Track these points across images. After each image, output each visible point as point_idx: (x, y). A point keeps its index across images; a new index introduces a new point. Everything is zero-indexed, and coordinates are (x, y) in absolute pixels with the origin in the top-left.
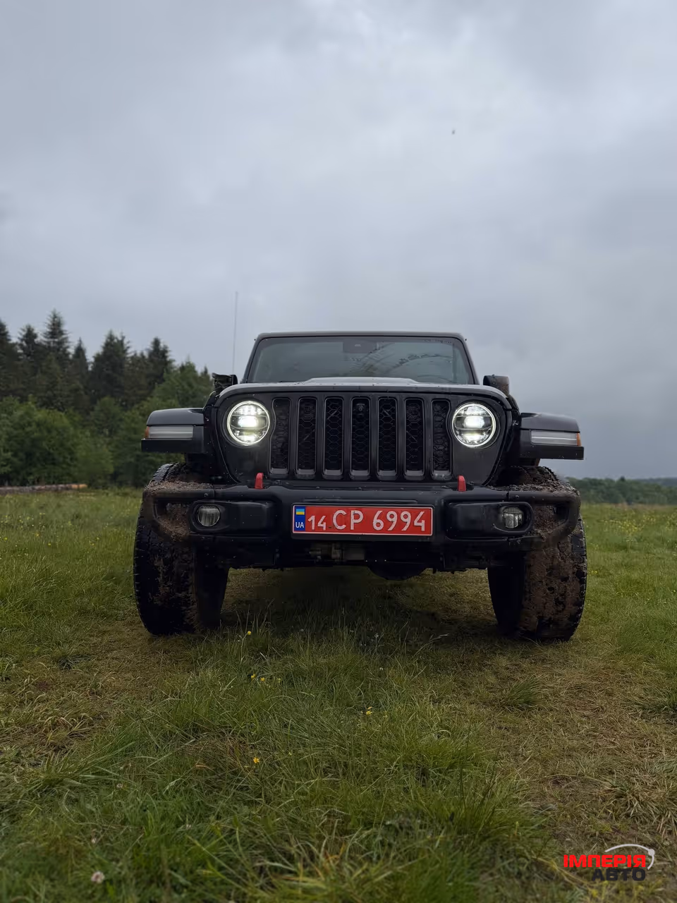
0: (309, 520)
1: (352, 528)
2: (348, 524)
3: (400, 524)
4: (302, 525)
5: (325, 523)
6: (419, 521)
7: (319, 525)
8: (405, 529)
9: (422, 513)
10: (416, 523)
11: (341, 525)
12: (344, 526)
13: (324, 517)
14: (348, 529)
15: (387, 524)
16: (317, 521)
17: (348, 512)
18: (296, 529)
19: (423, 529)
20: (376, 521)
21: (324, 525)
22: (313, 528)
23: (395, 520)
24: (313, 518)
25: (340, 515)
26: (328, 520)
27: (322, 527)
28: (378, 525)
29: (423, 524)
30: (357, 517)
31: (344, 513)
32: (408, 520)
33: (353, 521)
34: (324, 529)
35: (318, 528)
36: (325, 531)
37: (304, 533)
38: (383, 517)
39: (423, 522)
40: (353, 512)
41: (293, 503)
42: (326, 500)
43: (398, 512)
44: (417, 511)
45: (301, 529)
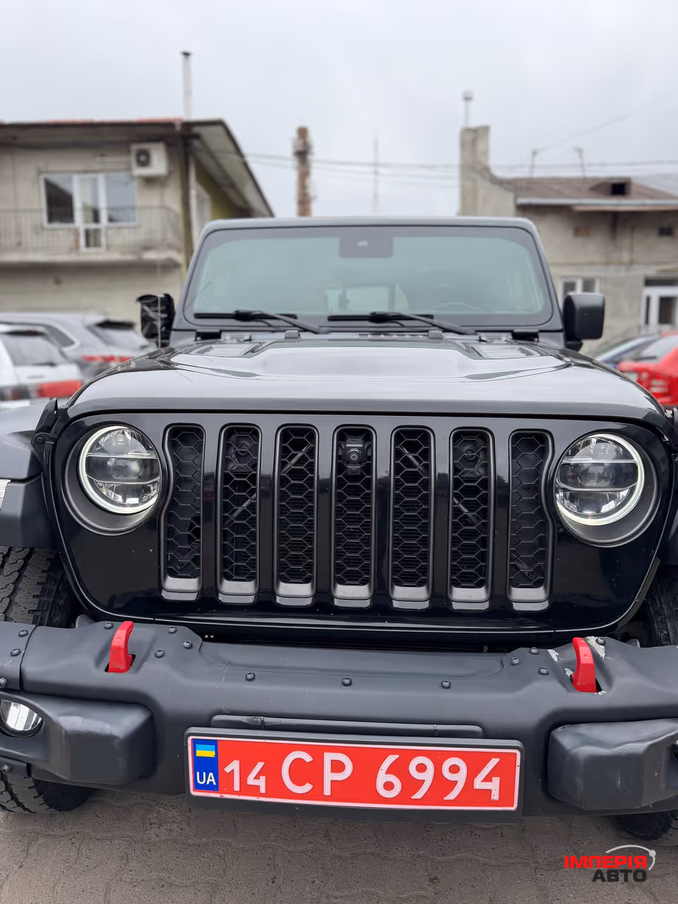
0: (228, 770)
1: (327, 791)
2: (318, 781)
3: (441, 785)
4: (211, 778)
5: (263, 779)
6: (488, 779)
7: (251, 780)
8: (452, 796)
9: (494, 762)
10: (479, 784)
11: (298, 782)
12: (307, 788)
13: (260, 765)
14: (317, 792)
15: (411, 785)
16: (244, 774)
17: (318, 754)
18: (198, 787)
19: (495, 796)
20: (382, 777)
21: (262, 783)
22: (237, 788)
23: (428, 777)
24: (234, 766)
25: (298, 762)
26: (272, 773)
27: (258, 787)
28: (389, 786)
29: (494, 786)
30: (337, 766)
31: (308, 758)
32: (461, 778)
33: (329, 776)
34: (263, 790)
35: (245, 788)
36: (263, 795)
37: (217, 795)
38: (399, 769)
39: (496, 780)
40: (328, 757)
41: (193, 730)
42: (267, 720)
43: (438, 760)
44: (486, 758)
45: (209, 787)
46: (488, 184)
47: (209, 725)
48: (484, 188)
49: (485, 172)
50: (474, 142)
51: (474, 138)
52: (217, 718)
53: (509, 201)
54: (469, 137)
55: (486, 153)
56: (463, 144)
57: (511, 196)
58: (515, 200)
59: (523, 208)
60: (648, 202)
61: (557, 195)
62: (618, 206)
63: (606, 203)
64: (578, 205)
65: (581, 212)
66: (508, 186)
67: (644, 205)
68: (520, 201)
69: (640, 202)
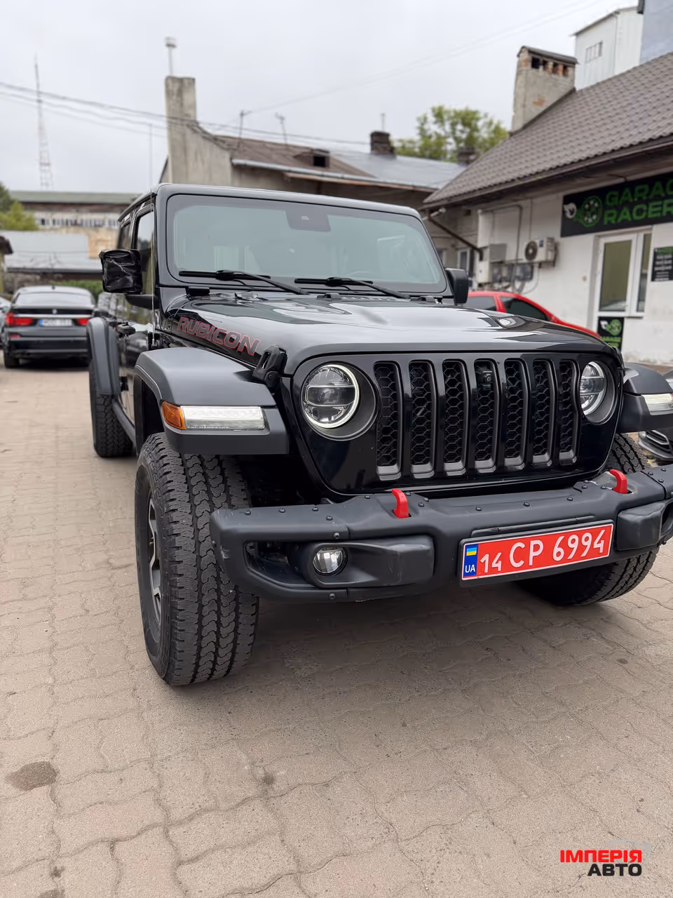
0: (482, 561)
1: (531, 563)
2: (527, 558)
3: (581, 548)
5: (500, 562)
6: (599, 542)
7: (494, 565)
8: (585, 554)
9: (603, 532)
10: (596, 545)
11: (517, 561)
12: (522, 563)
13: (499, 554)
14: (526, 565)
15: (568, 551)
16: (491, 561)
17: (527, 543)
18: (466, 575)
19: (601, 551)
20: (557, 549)
21: (499, 565)
22: (486, 571)
23: (575, 546)
24: (486, 558)
25: (518, 549)
26: (504, 559)
27: (497, 568)
28: (559, 554)
29: (601, 545)
30: (536, 548)
31: (522, 545)
32: (589, 543)
33: (532, 554)
34: (500, 569)
35: (492, 570)
36: (499, 572)
37: (476, 578)
38: (564, 545)
39: (603, 542)
40: (533, 543)
41: (464, 541)
42: (500, 528)
43: (580, 535)
44: (598, 531)
45: (472, 574)
46: (200, 140)
47: (470, 537)
48: (194, 142)
49: (194, 126)
50: (180, 93)
51: (179, 88)
52: (475, 532)
53: (224, 160)
54: (175, 87)
55: (194, 106)
56: (169, 93)
57: (227, 155)
58: (231, 159)
59: (239, 169)
60: (346, 176)
61: (270, 160)
62: (322, 176)
63: (315, 173)
64: (290, 171)
65: (293, 179)
66: (221, 144)
67: (343, 178)
68: (236, 161)
69: (339, 175)
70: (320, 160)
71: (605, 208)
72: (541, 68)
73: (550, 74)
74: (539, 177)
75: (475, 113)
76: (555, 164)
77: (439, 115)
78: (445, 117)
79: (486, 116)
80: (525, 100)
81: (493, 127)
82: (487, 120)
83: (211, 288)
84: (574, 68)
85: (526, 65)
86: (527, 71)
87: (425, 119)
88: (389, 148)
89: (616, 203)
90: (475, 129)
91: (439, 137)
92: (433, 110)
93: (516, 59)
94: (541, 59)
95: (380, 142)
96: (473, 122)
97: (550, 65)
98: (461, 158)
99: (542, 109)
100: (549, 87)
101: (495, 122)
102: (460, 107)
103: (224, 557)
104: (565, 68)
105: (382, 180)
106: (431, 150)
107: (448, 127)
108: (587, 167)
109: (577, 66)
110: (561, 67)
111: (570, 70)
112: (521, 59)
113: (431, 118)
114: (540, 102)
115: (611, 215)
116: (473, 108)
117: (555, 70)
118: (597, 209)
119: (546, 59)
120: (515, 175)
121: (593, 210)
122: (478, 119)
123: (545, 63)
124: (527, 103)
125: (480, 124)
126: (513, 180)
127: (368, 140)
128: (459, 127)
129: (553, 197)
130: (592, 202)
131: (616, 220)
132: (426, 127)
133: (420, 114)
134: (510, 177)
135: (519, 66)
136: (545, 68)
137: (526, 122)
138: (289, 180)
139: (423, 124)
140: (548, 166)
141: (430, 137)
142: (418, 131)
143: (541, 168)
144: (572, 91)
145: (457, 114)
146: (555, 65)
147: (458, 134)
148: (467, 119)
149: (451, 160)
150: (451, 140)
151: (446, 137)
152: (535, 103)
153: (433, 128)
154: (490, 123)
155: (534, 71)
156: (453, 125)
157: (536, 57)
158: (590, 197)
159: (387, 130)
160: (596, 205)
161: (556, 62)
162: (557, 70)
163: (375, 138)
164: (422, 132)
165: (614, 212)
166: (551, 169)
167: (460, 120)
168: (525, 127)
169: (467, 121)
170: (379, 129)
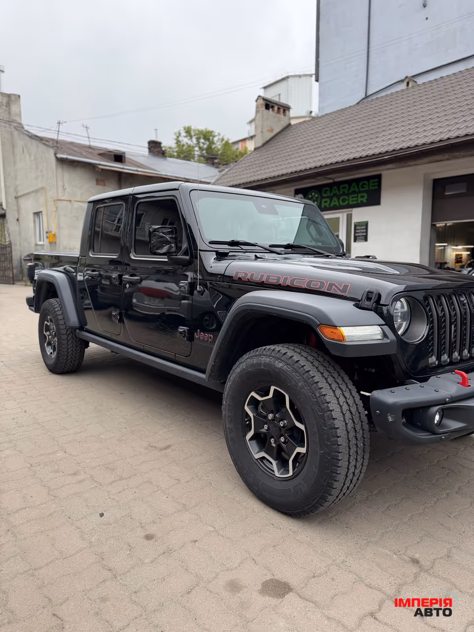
49: (20, 128)
50: (8, 104)
51: (7, 101)
53: (50, 155)
54: (4, 100)
55: (19, 114)
57: (52, 151)
58: (55, 154)
59: (62, 161)
60: (139, 169)
61: (81, 155)
62: (123, 169)
63: (117, 166)
64: (100, 164)
65: (102, 170)
66: (47, 143)
67: (137, 171)
68: (59, 156)
69: (135, 169)
70: (119, 158)
71: (322, 198)
72: (271, 109)
73: (276, 113)
74: (284, 178)
75: (212, 132)
76: (294, 170)
77: (188, 131)
78: (192, 133)
79: (219, 134)
80: (262, 129)
81: (224, 142)
82: (221, 137)
83: (230, 252)
84: (289, 111)
85: (262, 107)
86: (263, 110)
87: (180, 134)
88: (161, 152)
89: (328, 194)
90: (212, 143)
91: (189, 146)
92: (185, 129)
93: (255, 104)
94: (271, 105)
95: (155, 147)
96: (211, 138)
97: (276, 108)
98: (209, 161)
99: (272, 135)
100: (276, 122)
101: (226, 139)
102: (202, 127)
103: (390, 420)
104: (284, 111)
105: (163, 173)
106: (185, 154)
107: (194, 140)
108: (316, 173)
109: (291, 110)
110: (282, 110)
111: (287, 112)
112: (258, 103)
113: (183, 134)
114: (272, 130)
115: (325, 202)
116: (210, 129)
117: (278, 112)
118: (317, 198)
119: (273, 105)
120: (268, 175)
121: (314, 198)
122: (214, 136)
123: (273, 107)
124: (264, 130)
125: (216, 139)
126: (266, 179)
127: (147, 145)
128: (202, 141)
129: (288, 189)
130: (313, 194)
131: (330, 205)
132: (180, 139)
133: (176, 130)
134: (264, 177)
135: (257, 107)
136: (273, 110)
137: (264, 142)
138: (100, 170)
139: (178, 137)
140: (290, 171)
141: (183, 145)
142: (175, 141)
143: (285, 172)
144: (289, 125)
145: (201, 132)
146: (279, 109)
147: (201, 145)
148: (207, 136)
149: (199, 161)
150: (197, 149)
151: (193, 147)
152: (268, 131)
153: (185, 140)
154: (223, 140)
155: (267, 111)
156: (198, 139)
157: (268, 103)
158: (313, 191)
159: (159, 140)
160: (316, 195)
161: (279, 107)
162: (280, 111)
163: (151, 145)
164: (178, 142)
165: (328, 200)
166: (292, 173)
167: (202, 136)
168: (264, 145)
169: (207, 137)
170: (154, 138)
